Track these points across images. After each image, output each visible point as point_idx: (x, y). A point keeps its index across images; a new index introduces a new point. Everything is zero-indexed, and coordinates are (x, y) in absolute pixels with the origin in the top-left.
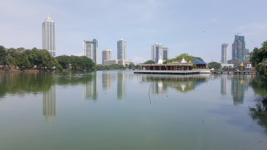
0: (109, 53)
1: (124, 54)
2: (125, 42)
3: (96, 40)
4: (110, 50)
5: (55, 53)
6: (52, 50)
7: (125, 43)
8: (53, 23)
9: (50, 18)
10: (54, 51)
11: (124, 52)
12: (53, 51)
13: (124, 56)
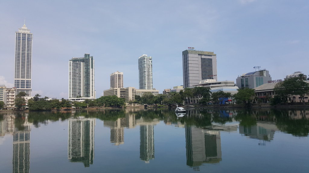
0: (119, 79)
1: (149, 79)
2: (151, 59)
3: (89, 55)
4: (121, 73)
5: (30, 83)
6: (24, 78)
7: (151, 61)
8: (29, 35)
9: (26, 28)
10: (29, 79)
11: (149, 75)
12: (26, 79)
13: (149, 83)
